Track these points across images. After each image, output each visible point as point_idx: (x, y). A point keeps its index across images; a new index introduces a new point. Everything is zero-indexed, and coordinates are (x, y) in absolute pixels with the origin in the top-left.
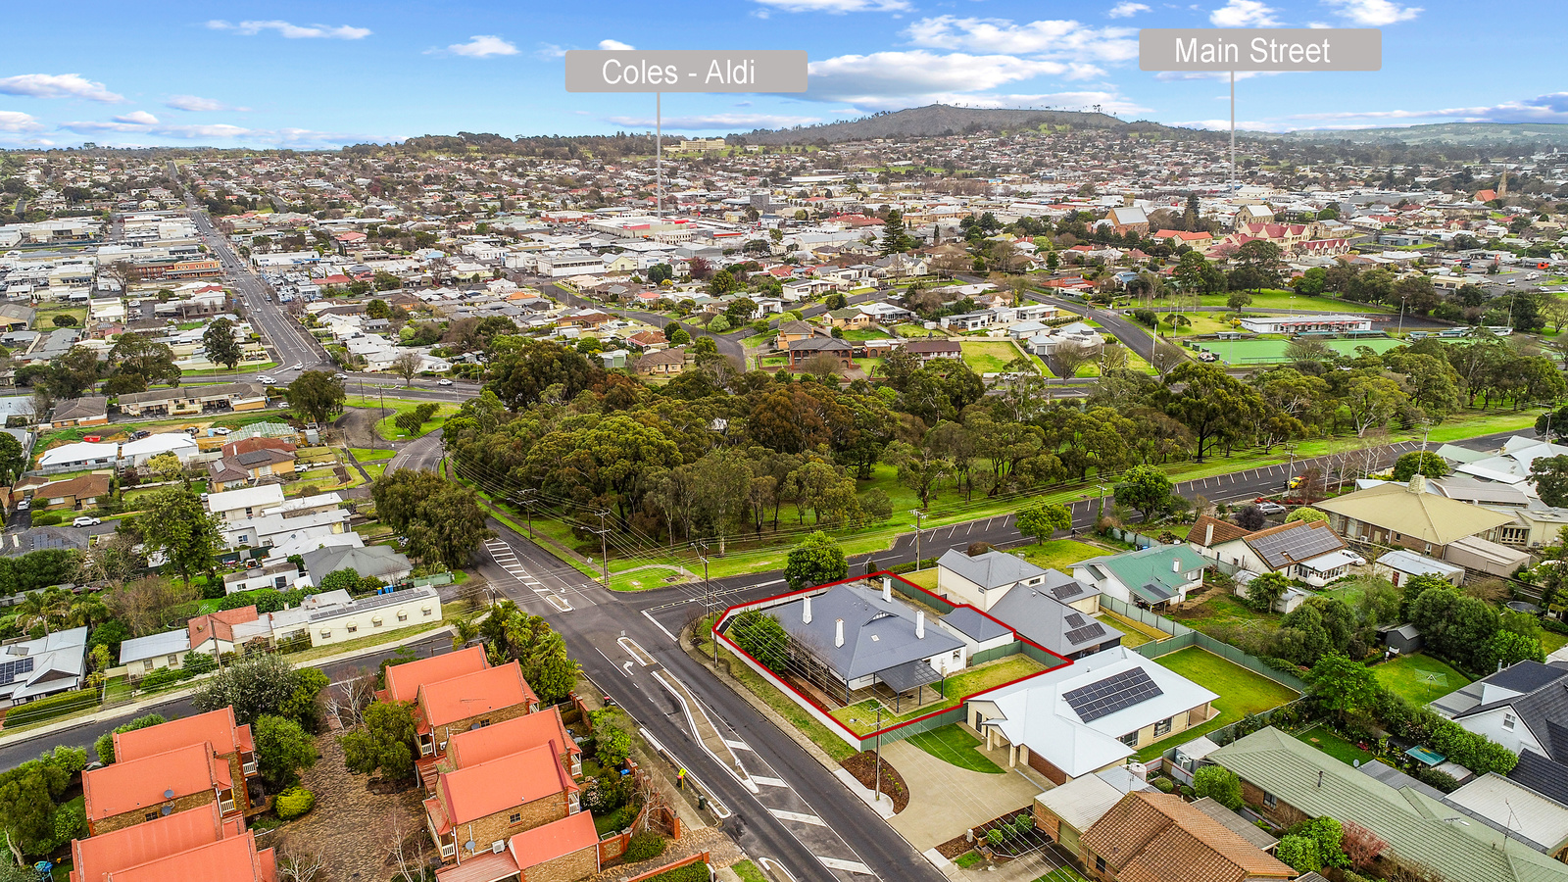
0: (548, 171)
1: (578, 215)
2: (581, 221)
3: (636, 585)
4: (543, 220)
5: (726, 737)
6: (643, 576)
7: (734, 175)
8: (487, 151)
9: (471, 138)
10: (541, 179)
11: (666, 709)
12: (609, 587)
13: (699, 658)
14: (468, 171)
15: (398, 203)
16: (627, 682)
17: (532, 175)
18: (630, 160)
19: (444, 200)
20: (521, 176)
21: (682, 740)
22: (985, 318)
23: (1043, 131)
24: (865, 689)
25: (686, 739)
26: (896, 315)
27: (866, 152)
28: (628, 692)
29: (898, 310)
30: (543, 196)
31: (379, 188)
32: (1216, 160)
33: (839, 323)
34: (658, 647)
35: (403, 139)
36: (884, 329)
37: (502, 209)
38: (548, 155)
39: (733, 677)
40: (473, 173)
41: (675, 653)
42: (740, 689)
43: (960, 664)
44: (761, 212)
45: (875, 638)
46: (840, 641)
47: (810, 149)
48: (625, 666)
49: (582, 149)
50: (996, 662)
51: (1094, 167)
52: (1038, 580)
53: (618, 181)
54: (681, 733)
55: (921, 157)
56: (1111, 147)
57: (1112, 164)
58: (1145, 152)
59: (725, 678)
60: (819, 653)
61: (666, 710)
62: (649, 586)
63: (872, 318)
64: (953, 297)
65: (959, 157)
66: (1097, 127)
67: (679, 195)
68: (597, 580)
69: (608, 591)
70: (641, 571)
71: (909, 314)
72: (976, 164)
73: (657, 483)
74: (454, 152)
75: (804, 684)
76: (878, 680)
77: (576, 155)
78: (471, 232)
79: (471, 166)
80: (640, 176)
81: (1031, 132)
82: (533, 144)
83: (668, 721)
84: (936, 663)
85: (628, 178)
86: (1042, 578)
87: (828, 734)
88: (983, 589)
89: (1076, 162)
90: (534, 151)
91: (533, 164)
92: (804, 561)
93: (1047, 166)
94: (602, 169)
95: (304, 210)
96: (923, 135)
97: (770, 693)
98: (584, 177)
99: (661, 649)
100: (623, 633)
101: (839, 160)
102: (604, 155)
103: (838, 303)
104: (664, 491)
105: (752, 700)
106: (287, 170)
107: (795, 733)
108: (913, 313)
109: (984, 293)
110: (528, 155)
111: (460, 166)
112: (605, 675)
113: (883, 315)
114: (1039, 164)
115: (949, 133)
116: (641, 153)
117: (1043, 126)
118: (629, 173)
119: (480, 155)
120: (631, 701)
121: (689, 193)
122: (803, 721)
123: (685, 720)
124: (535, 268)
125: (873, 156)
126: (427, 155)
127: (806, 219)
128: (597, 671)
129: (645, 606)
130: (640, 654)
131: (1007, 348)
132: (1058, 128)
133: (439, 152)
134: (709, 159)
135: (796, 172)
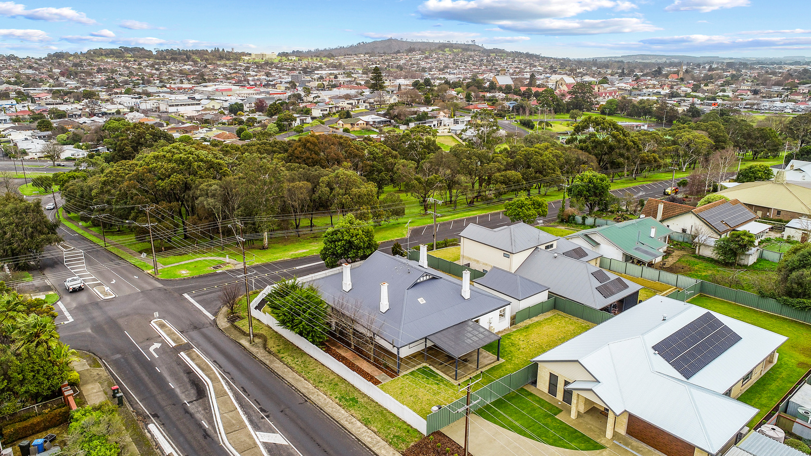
0: (173, 68)
1: (190, 86)
2: (191, 89)
3: (184, 273)
4: (168, 88)
5: (257, 428)
6: (192, 266)
7: (282, 70)
8: (137, 57)
9: (127, 50)
10: (169, 71)
11: (187, 396)
12: (158, 276)
13: (234, 334)
14: (124, 66)
15: (78, 81)
16: (148, 366)
17: (164, 69)
18: (223, 62)
19: (107, 79)
20: (157, 69)
21: (200, 437)
22: (435, 123)
23: (447, 52)
24: (414, 356)
25: (206, 435)
26: (382, 122)
27: (355, 61)
28: (146, 379)
29: (383, 119)
30: (169, 78)
31: (67, 74)
32: (535, 66)
33: (348, 126)
34: (194, 326)
35: (85, 50)
36: (375, 130)
37: (143, 84)
38: (174, 59)
39: (270, 352)
40: (128, 68)
41: (209, 331)
42: (277, 366)
43: (506, 323)
44: (297, 84)
45: (422, 301)
46: (384, 305)
47: (324, 59)
48: (151, 349)
49: (194, 57)
50: (535, 319)
51: (475, 69)
52: (552, 246)
53: (214, 72)
54: (200, 426)
55: (384, 64)
56: (482, 60)
57: (484, 68)
58: (499, 62)
59: (260, 354)
60: (364, 321)
61: (185, 397)
62: (196, 273)
63: (367, 123)
64: (415, 113)
65: (405, 64)
66: (474, 51)
67: (250, 78)
68: (149, 272)
69: (157, 280)
70: (192, 263)
71: (390, 122)
72: (414, 67)
73: (207, 190)
74: (117, 57)
75: (348, 354)
76: (429, 344)
77: (191, 59)
78: (121, 93)
79: (127, 64)
80: (228, 71)
81: (442, 52)
82: (165, 53)
83: (187, 411)
84: (484, 321)
85: (221, 71)
86: (555, 243)
87: (382, 413)
88: (507, 254)
89: (465, 66)
90: (165, 57)
91: (164, 64)
92: (340, 240)
93: (450, 68)
94: (205, 67)
95: (16, 83)
96: (385, 53)
97: (311, 367)
98: (195, 70)
99: (195, 328)
100: (156, 314)
101: (341, 64)
102: (207, 60)
103: (347, 115)
104: (213, 196)
105: (290, 377)
106: (10, 65)
107: (341, 414)
108: (392, 121)
109: (433, 110)
110: (161, 59)
111: (120, 64)
112: (126, 360)
113: (374, 122)
114: (446, 67)
115: (398, 52)
116: (229, 59)
117: (447, 49)
118: (221, 69)
119: (133, 59)
120: (147, 388)
121: (256, 78)
122: (351, 398)
123: (208, 409)
124: (158, 108)
125: (358, 63)
126: (100, 58)
127: (324, 87)
128: (118, 356)
129: (188, 290)
130: (170, 334)
131: (450, 139)
132: (455, 50)
133: (107, 57)
134: (267, 63)
135: (317, 69)
